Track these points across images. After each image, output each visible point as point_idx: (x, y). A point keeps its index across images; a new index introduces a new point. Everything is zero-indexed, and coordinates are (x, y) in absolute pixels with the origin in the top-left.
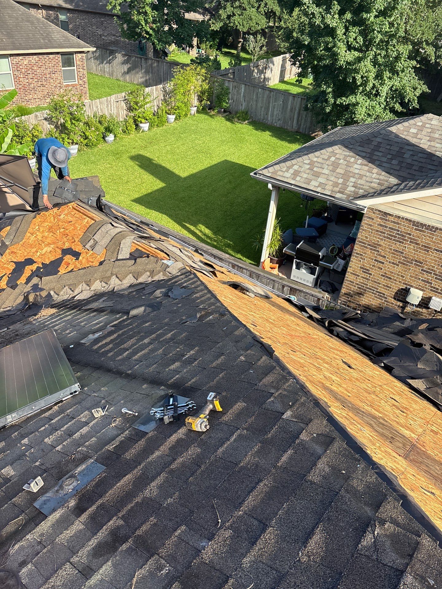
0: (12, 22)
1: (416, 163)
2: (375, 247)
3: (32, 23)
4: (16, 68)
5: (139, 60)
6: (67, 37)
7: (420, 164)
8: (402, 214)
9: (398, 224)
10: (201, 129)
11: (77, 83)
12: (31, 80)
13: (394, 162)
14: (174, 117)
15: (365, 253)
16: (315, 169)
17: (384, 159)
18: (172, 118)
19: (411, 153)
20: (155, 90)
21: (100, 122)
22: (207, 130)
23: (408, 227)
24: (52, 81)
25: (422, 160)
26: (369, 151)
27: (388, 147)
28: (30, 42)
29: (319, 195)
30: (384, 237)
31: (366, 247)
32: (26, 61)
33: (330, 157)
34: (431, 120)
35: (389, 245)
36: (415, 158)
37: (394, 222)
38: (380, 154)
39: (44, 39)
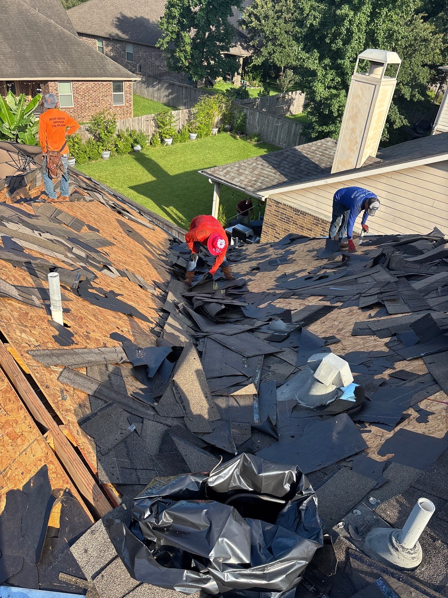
0: (76, 55)
1: (306, 170)
2: (274, 227)
3: (93, 56)
4: (76, 91)
5: (181, 88)
6: (119, 69)
7: (309, 171)
8: (287, 203)
9: (285, 210)
10: (217, 146)
11: (124, 105)
12: (87, 101)
13: (293, 168)
14: (196, 135)
15: (269, 232)
16: (241, 171)
17: (287, 166)
18: (194, 136)
19: (306, 163)
20: (181, 113)
21: (130, 135)
22: (220, 148)
23: (291, 212)
24: (104, 102)
25: (311, 168)
26: (279, 160)
27: (293, 158)
28: (88, 71)
29: (237, 187)
30: (278, 219)
31: (269, 227)
32: (84, 86)
33: (253, 163)
34: (328, 142)
35: (281, 225)
36: (307, 166)
37: (283, 209)
38: (286, 163)
39: (100, 70)
